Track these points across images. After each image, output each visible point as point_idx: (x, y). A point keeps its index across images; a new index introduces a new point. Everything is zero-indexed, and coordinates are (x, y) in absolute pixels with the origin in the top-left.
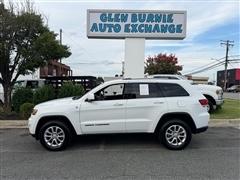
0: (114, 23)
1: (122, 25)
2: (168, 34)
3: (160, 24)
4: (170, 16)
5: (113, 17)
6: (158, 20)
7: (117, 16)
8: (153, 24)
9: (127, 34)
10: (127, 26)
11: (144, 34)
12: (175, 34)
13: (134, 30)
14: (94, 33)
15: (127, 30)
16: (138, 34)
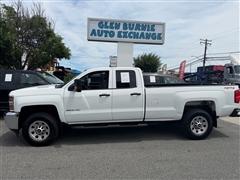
0: (109, 30)
1: (116, 31)
2: (151, 40)
3: (145, 32)
4: (152, 26)
5: (108, 24)
6: (144, 29)
7: (111, 24)
8: (140, 32)
9: (119, 39)
10: (119, 33)
11: (132, 40)
12: (156, 41)
13: (125, 36)
14: (93, 37)
15: (119, 36)
16: (128, 39)
